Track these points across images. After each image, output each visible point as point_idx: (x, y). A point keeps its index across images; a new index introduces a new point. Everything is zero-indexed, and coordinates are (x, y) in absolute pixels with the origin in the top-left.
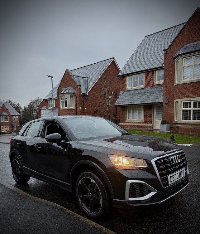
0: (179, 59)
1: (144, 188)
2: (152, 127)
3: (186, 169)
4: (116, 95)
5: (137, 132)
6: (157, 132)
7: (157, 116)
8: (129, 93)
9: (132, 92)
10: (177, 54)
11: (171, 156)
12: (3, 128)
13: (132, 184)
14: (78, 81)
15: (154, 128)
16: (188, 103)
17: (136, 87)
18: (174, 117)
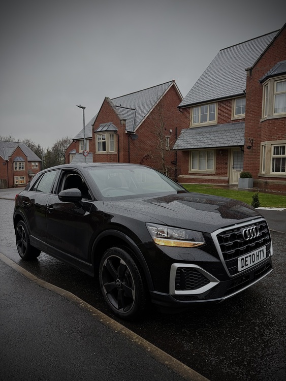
0: (269, 82)
1: (199, 275)
2: (228, 181)
3: (268, 248)
4: (176, 135)
5: (205, 188)
6: (235, 188)
7: (235, 166)
8: (194, 131)
9: (200, 130)
10: (266, 75)
11: (243, 227)
12: (17, 179)
13: (179, 269)
14: (122, 114)
15: (230, 184)
16: (281, 147)
17: (206, 123)
18: (260, 167)
